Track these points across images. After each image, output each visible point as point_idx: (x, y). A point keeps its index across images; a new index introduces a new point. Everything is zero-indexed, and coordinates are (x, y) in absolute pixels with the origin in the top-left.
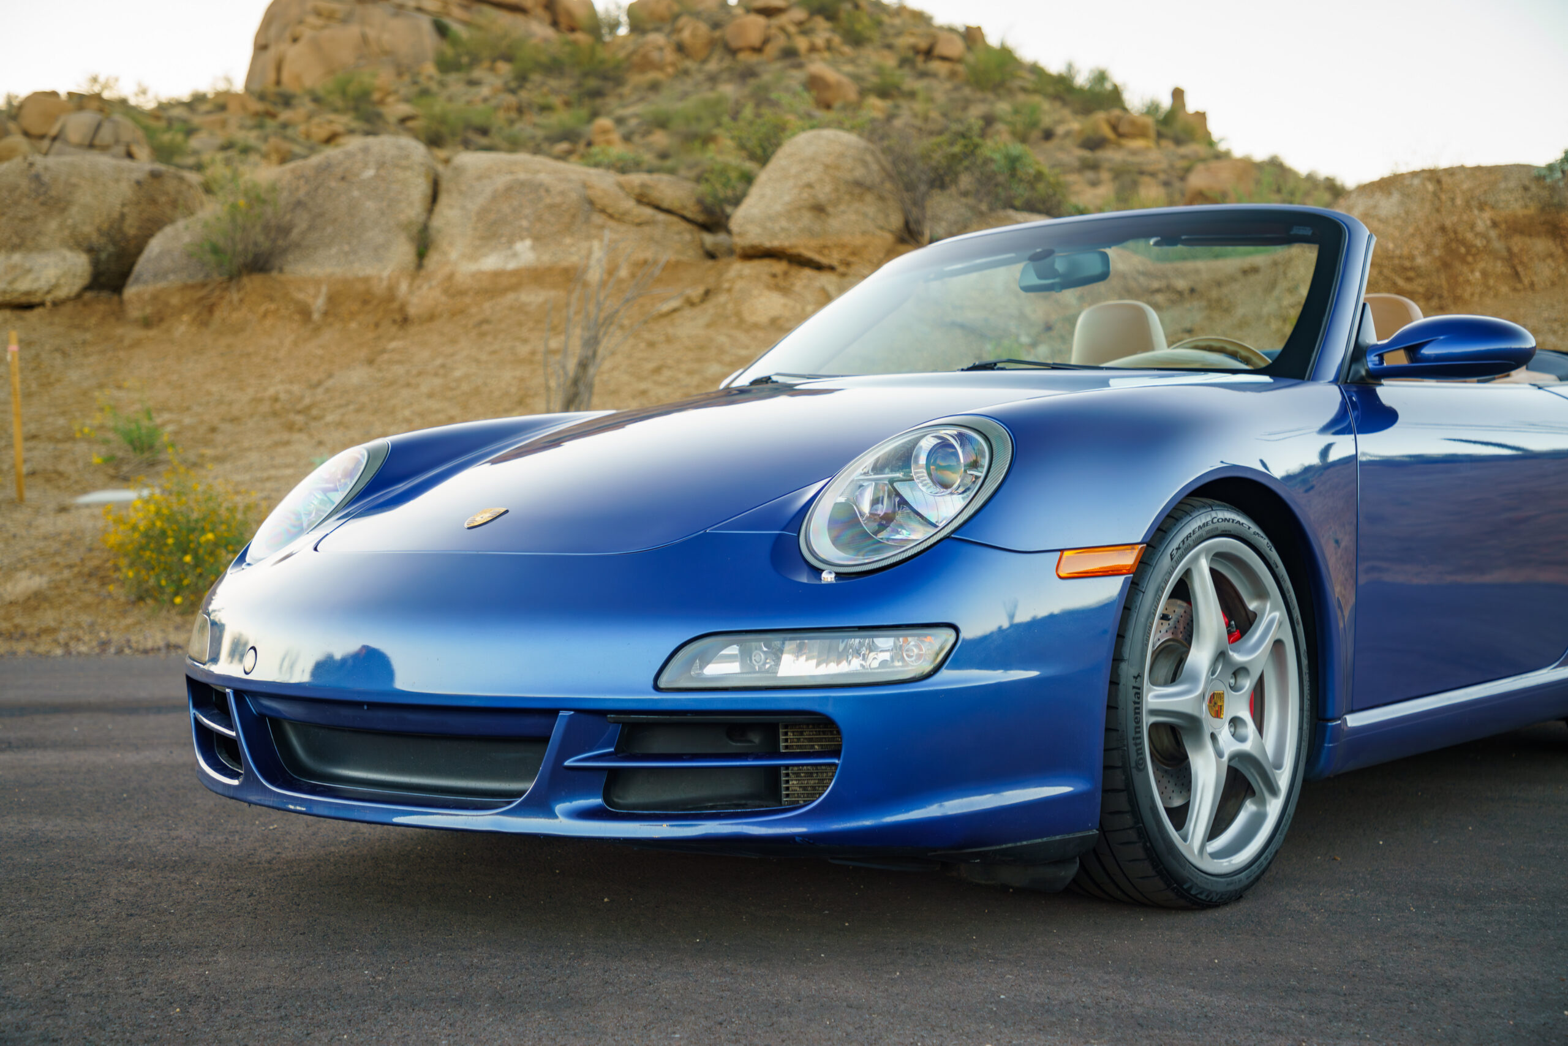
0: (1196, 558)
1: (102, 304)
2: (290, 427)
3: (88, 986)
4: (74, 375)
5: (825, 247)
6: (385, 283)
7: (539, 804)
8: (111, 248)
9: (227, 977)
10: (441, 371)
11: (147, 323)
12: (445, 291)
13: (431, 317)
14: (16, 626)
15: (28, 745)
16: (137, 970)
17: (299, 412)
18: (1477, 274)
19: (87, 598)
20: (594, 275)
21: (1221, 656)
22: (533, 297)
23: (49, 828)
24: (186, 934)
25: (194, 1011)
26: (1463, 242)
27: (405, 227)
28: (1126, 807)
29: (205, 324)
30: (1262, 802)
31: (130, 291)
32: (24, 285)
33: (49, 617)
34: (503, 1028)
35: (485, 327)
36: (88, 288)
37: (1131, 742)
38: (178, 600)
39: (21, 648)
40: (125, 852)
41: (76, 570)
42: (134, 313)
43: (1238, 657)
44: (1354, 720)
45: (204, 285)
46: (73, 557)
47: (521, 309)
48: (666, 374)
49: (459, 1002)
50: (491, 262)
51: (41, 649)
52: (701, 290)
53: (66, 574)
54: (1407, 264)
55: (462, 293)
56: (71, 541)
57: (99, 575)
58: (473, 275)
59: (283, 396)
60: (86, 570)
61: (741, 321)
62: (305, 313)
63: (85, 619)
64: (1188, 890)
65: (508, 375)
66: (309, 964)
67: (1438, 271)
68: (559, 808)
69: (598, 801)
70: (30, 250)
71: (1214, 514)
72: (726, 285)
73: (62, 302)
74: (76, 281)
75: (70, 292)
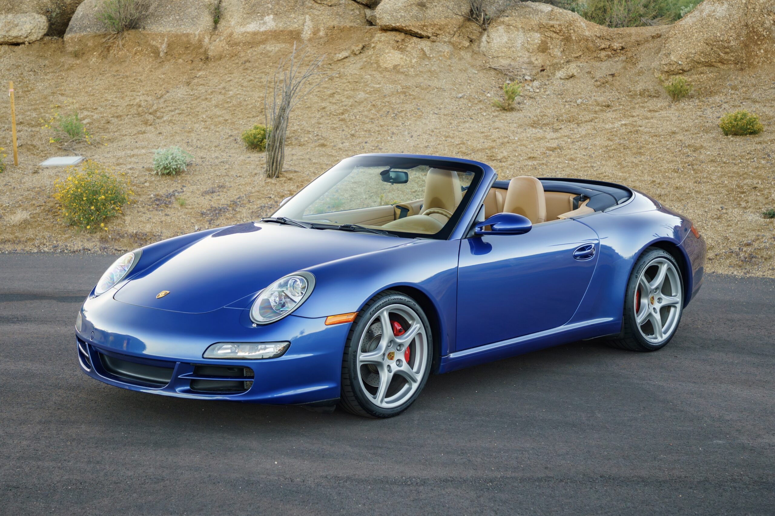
0: (382, 312)
1: (54, 43)
2: (146, 123)
3: (46, 434)
4: (40, 86)
5: (424, 26)
6: (197, 38)
7: (171, 388)
8: (58, 10)
9: (84, 433)
10: (223, 91)
11: (76, 55)
12: (228, 43)
13: (220, 58)
14: (16, 237)
15: (24, 320)
16: (59, 429)
17: (150, 114)
18: (762, 51)
19: (48, 223)
20: (307, 34)
21: (391, 341)
22: (273, 47)
23: (33, 368)
24: (74, 417)
25: (74, 444)
26: (756, 33)
27: (208, 6)
28: (351, 390)
29: (105, 57)
30: (411, 385)
31: (67, 36)
32: (14, 33)
33: (30, 233)
34: (153, 453)
35: (248, 64)
36: (46, 35)
37: (352, 371)
38: (88, 227)
39: (19, 248)
40: (58, 381)
41: (42, 208)
42: (70, 49)
43: (399, 341)
44: (452, 356)
45: (105, 35)
46: (41, 200)
47: (266, 54)
48: (337, 97)
49: (144, 444)
50: (252, 27)
51: (27, 249)
52: (361, 46)
53: (38, 210)
54: (726, 45)
55: (237, 44)
56: (40, 191)
57: (52, 212)
58: (243, 34)
59: (143, 104)
60: (47, 208)
61: (379, 66)
62: (156, 52)
63: (47, 234)
64: (375, 414)
65: (257, 94)
66: (107, 430)
67: (742, 49)
68: (178, 389)
69: (188, 388)
70: (17, 12)
71: (390, 298)
72: (373, 45)
73: (33, 42)
74: (41, 31)
75: (38, 37)
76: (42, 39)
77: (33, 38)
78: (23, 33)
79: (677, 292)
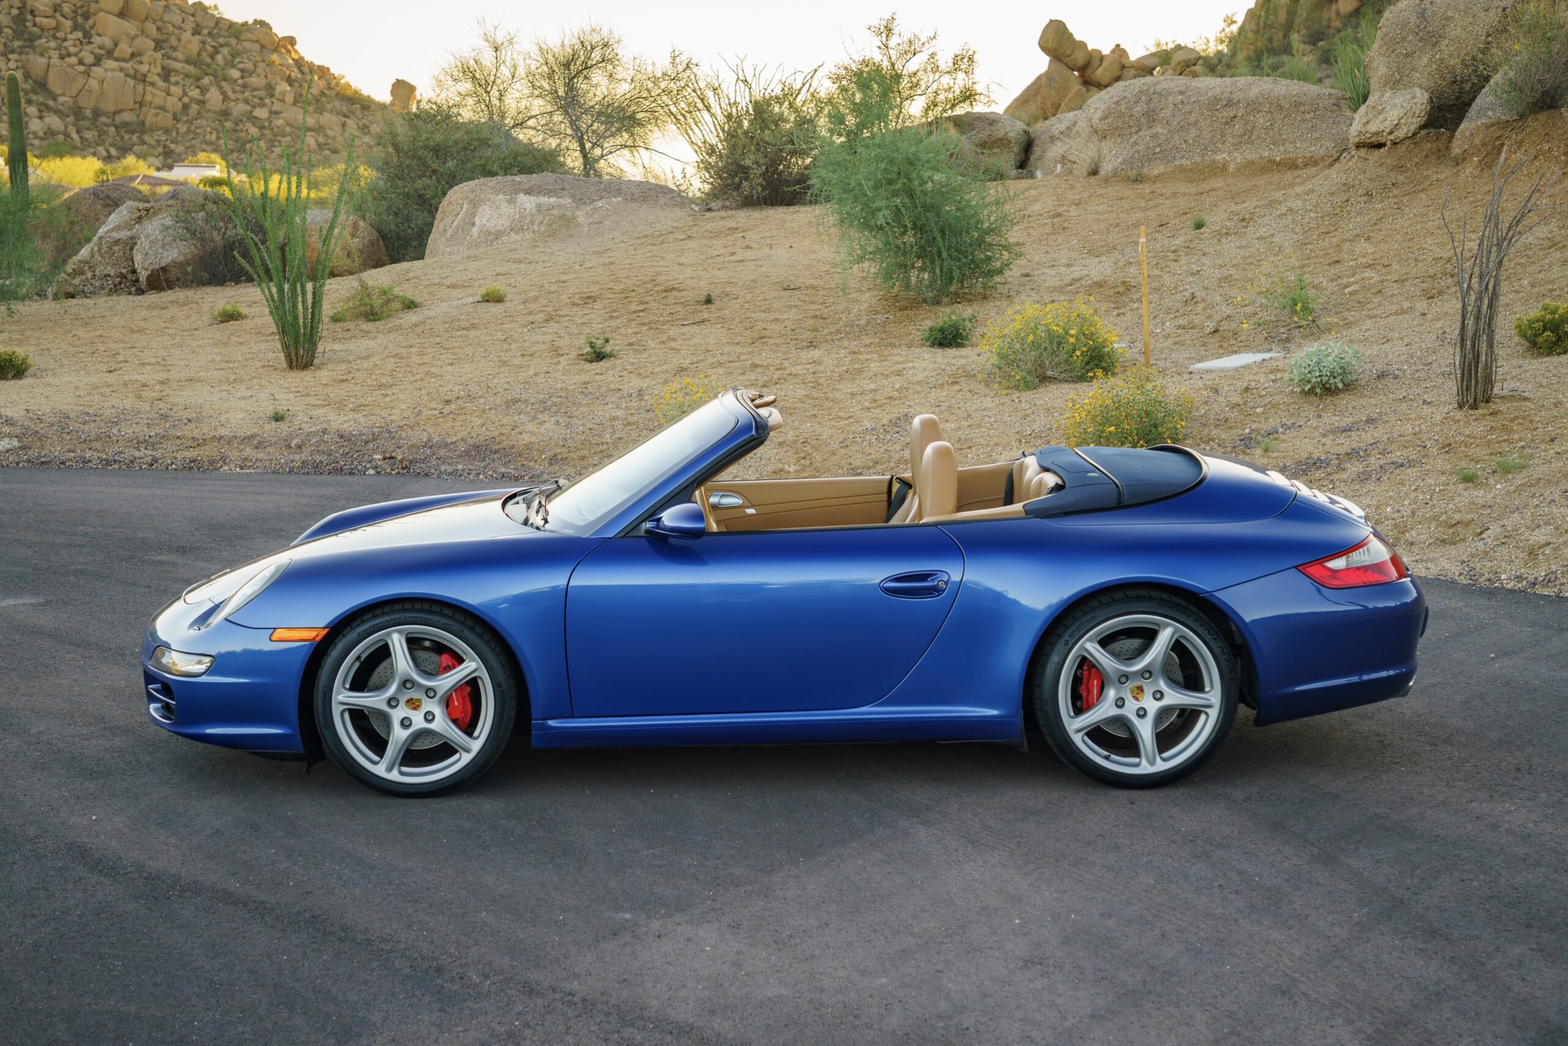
0: (389, 634)
1: (1433, 140)
11: (1455, 162)
29: (1487, 166)
30: (460, 755)
31: (1462, 127)
36: (1422, 127)
37: (321, 715)
42: (1456, 151)
70: (1401, 88)
71: (403, 614)
73: (1401, 141)
74: (1414, 120)
75: (1408, 131)
76: (1414, 134)
77: (1401, 133)
78: (1388, 125)
79: (1212, 686)
